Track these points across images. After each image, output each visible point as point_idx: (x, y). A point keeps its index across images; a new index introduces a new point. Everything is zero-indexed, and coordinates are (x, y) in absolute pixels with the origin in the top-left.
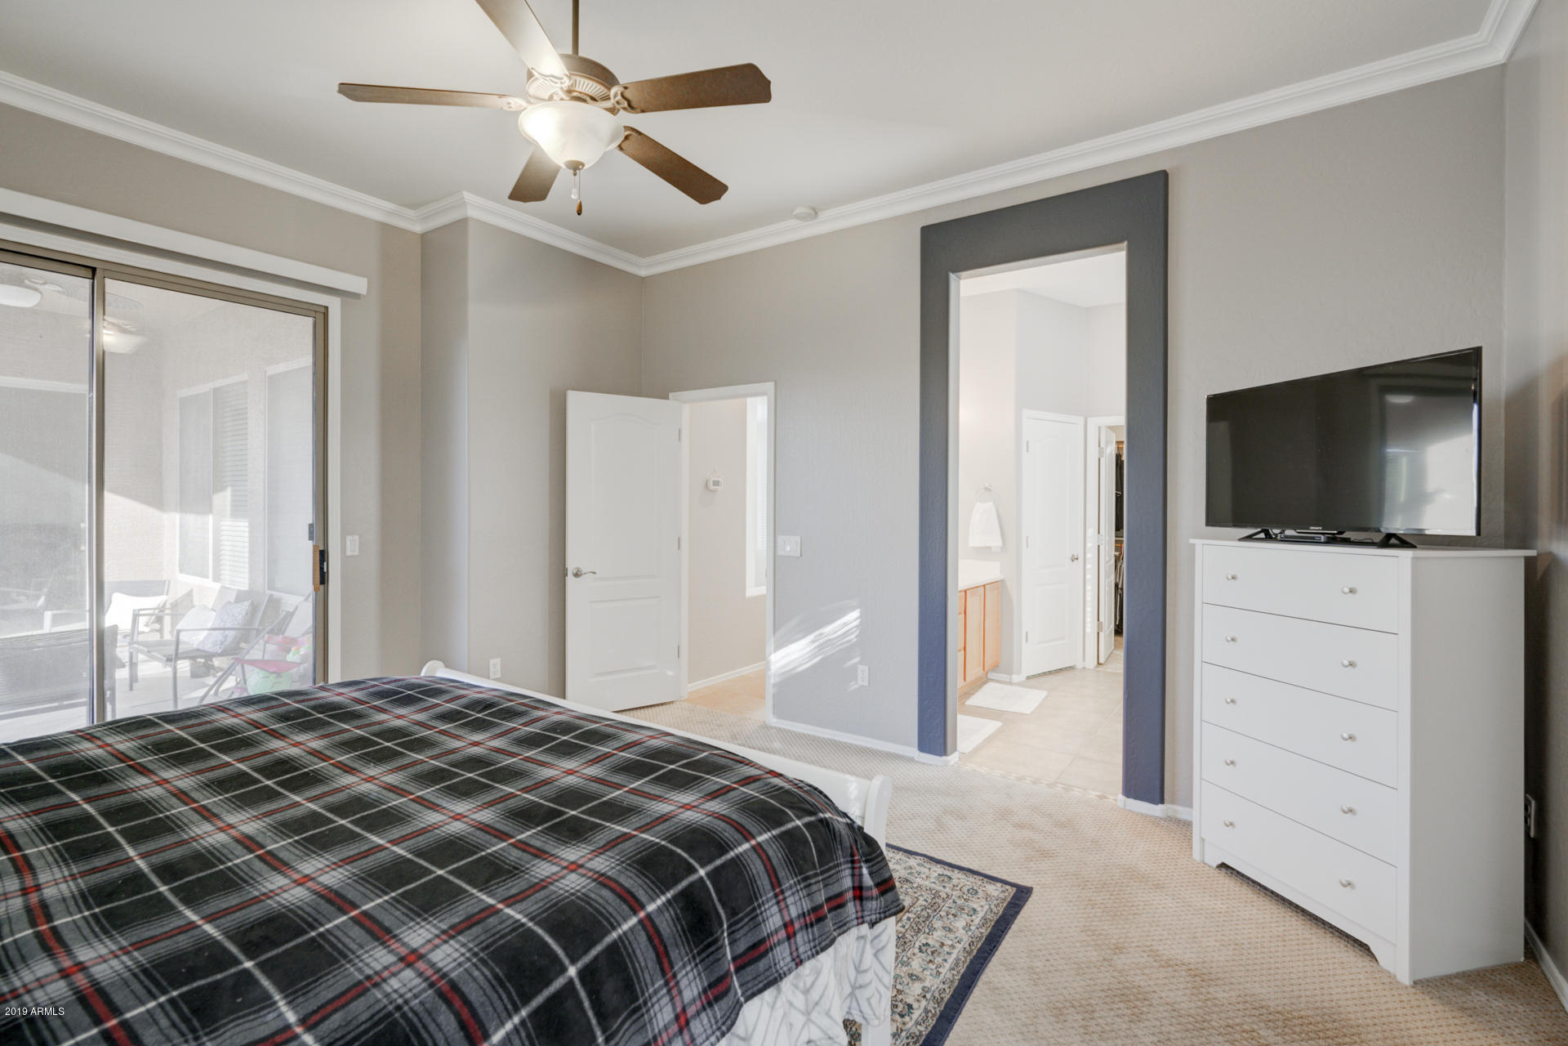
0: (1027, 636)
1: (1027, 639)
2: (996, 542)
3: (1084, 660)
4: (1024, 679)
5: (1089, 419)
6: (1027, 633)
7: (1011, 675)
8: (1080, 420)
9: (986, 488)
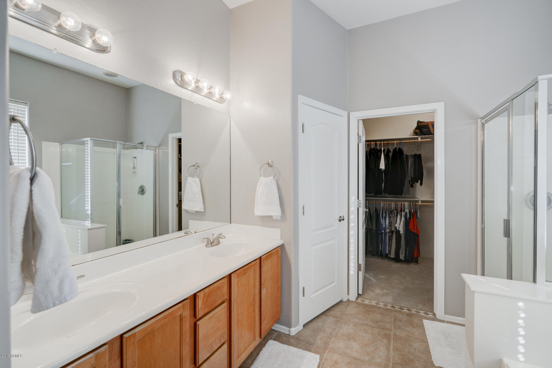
0: (304, 291)
1: (303, 293)
2: (276, 212)
3: (348, 294)
4: (302, 328)
5: (351, 113)
6: (304, 288)
7: (290, 328)
8: (345, 114)
9: (269, 164)
